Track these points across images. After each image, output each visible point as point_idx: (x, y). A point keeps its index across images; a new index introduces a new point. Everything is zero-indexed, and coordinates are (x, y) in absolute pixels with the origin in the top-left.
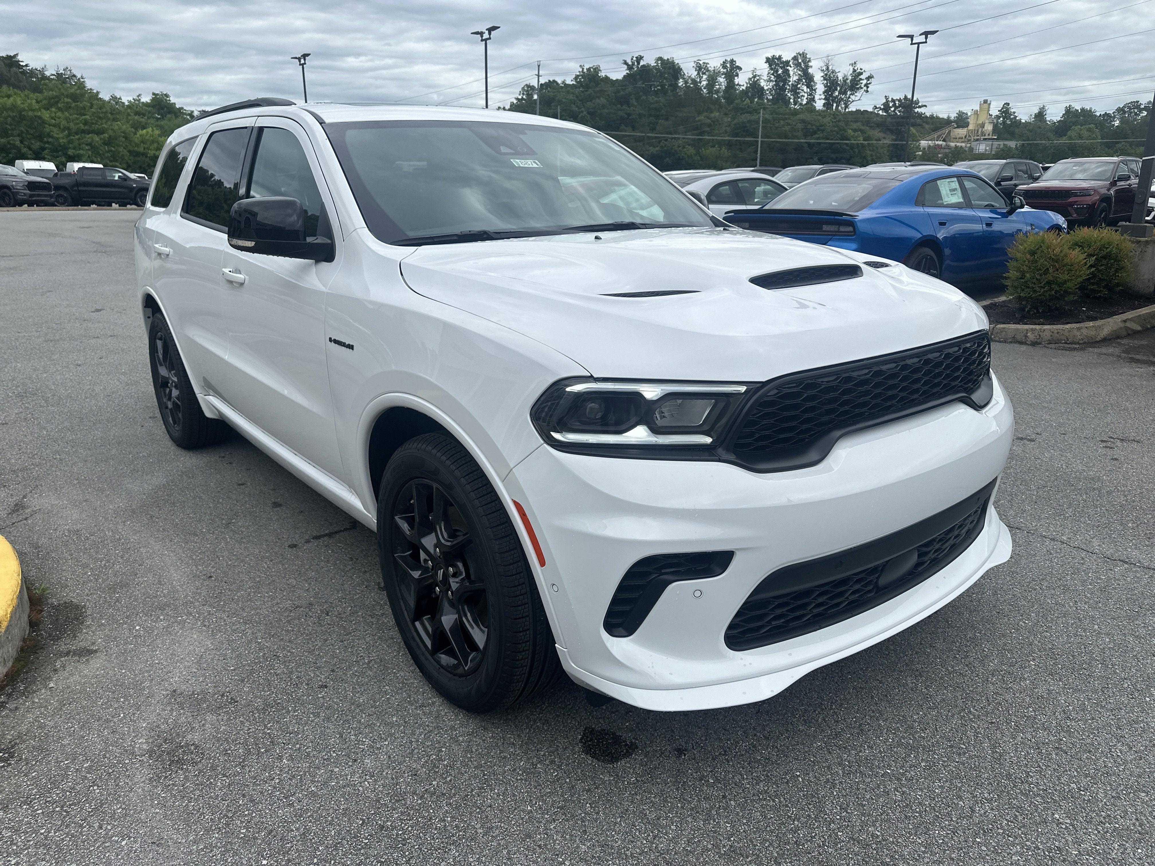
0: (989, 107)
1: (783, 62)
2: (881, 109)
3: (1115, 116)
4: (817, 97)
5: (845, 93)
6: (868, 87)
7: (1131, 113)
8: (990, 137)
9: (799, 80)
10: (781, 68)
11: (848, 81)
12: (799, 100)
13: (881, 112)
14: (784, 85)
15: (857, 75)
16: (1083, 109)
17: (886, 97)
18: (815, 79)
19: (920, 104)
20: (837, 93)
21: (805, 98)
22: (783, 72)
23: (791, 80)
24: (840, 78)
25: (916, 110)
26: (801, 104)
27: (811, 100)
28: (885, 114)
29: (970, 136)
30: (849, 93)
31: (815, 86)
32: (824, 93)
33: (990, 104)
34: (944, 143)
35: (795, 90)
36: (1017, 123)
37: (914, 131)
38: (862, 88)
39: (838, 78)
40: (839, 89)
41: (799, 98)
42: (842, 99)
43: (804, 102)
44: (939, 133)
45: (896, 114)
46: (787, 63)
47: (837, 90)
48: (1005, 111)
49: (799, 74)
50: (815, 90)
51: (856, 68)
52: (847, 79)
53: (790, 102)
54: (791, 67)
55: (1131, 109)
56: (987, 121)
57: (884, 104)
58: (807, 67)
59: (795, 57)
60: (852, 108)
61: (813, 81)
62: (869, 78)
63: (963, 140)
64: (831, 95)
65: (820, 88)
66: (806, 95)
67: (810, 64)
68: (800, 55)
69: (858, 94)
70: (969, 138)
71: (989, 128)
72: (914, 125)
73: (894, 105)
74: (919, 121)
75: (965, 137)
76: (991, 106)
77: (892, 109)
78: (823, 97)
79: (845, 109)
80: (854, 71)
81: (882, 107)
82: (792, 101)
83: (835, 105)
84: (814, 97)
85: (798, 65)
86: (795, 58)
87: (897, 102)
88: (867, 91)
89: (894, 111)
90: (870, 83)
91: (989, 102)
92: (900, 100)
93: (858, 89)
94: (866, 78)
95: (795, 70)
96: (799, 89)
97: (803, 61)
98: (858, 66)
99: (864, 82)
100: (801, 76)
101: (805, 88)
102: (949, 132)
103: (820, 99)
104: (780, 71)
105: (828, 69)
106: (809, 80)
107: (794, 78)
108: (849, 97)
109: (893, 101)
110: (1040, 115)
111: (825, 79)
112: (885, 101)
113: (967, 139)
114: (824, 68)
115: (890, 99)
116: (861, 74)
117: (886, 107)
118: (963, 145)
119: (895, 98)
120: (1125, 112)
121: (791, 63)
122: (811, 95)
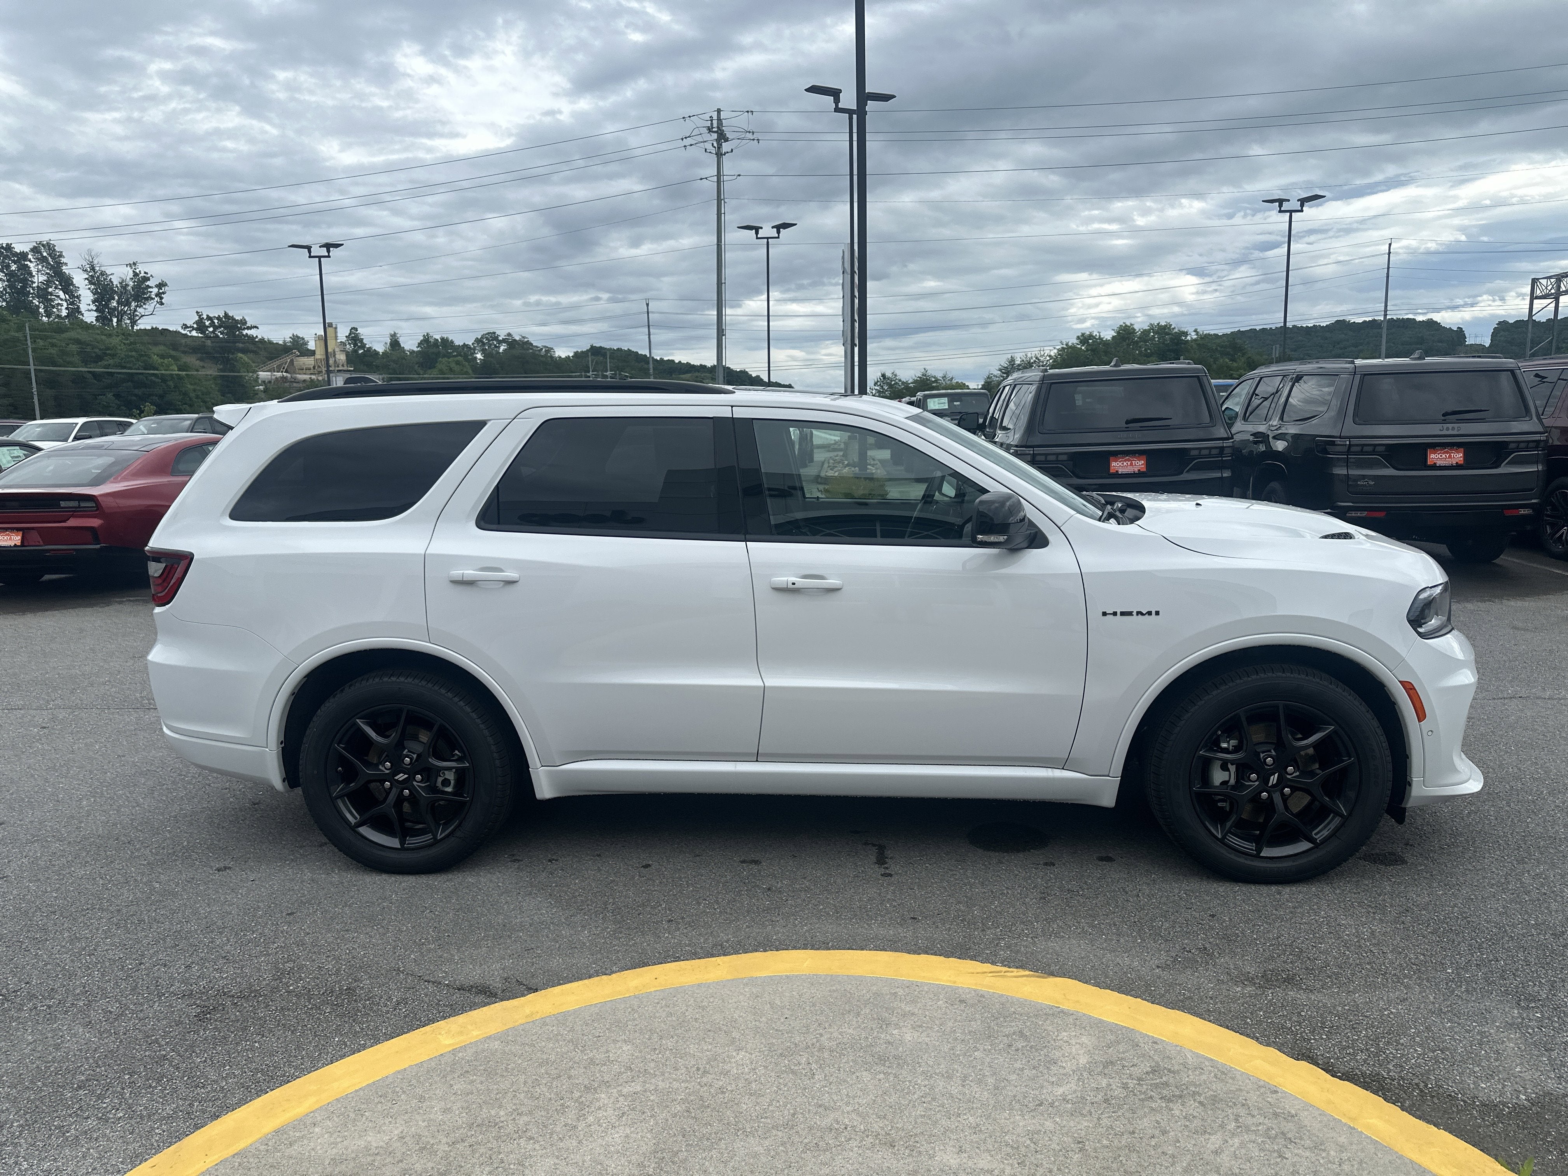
0: (336, 332)
1: (16, 254)
2: (194, 329)
3: (474, 349)
4: (83, 307)
5: (128, 304)
6: (161, 298)
7: (491, 345)
8: (345, 368)
9: (48, 283)
10: (15, 262)
11: (129, 288)
12: (55, 310)
13: (194, 333)
14: (24, 287)
15: (141, 281)
16: (442, 339)
17: (197, 312)
18: (75, 281)
19: (249, 325)
20: (114, 304)
21: (63, 308)
22: (19, 269)
23: (35, 280)
24: (116, 282)
25: (245, 332)
26: (59, 316)
27: (74, 311)
28: (200, 335)
29: (319, 367)
30: (133, 304)
31: (76, 291)
32: (93, 302)
33: (336, 328)
34: (289, 375)
35: (43, 294)
36: (371, 353)
37: (247, 359)
38: (153, 299)
39: (112, 282)
40: (116, 298)
41: (53, 307)
42: (125, 312)
43: (64, 313)
44: (278, 363)
45: (218, 336)
46: (23, 256)
47: (114, 299)
48: (354, 338)
49: (47, 273)
50: (78, 297)
51: (137, 271)
52: (127, 285)
53: (39, 313)
54: (31, 261)
55: (489, 341)
56: (337, 350)
57: (196, 322)
58: (59, 264)
59: (35, 248)
60: (144, 324)
61: (72, 284)
62: (161, 285)
63: (312, 371)
64: (107, 306)
65: (86, 297)
66: (65, 304)
67: (63, 260)
68: (43, 245)
69: (150, 306)
70: (320, 370)
71: (342, 357)
72: (244, 351)
73: (212, 324)
74: (251, 347)
75: (314, 368)
76: (338, 330)
77: (211, 329)
78: (95, 308)
79: (133, 327)
80: (136, 274)
81: (195, 326)
82: (41, 310)
83: (115, 320)
84: (78, 307)
85: (42, 260)
86: (35, 250)
87: (216, 321)
88: (162, 304)
89: (213, 332)
90: (163, 293)
91: (334, 326)
92: (219, 318)
93: (147, 299)
94: (157, 286)
95: (40, 267)
96: (51, 294)
97: (50, 255)
98: (141, 269)
99: (155, 290)
100: (52, 276)
101: (61, 294)
102: (292, 361)
103: (89, 310)
104: (14, 267)
105: (93, 268)
106: (67, 284)
107: (39, 279)
108: (135, 310)
109: (209, 318)
110: (395, 343)
111: (91, 283)
112: (197, 318)
113: (316, 369)
114: (88, 267)
115: (205, 317)
116: (148, 279)
117: (200, 326)
118: (313, 377)
119: (211, 315)
120: (484, 344)
121: (30, 256)
122: (72, 303)
